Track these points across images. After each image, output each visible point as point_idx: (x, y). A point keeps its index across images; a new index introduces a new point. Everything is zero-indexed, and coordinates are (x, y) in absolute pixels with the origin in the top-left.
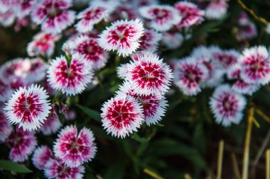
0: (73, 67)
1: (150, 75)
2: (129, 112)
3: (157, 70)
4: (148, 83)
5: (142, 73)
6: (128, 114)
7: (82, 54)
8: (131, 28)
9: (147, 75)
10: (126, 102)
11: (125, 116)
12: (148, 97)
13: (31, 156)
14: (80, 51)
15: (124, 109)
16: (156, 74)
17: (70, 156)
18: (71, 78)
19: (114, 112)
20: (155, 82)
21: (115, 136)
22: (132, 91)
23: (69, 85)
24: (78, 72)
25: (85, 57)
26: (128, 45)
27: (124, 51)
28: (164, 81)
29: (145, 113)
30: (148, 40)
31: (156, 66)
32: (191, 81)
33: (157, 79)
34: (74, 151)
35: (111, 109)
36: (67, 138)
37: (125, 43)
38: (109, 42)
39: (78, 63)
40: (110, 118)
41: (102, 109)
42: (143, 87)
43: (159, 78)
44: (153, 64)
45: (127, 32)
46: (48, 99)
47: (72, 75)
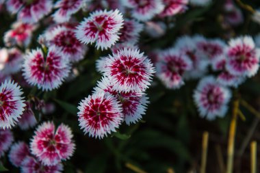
0: (50, 60)
1: (130, 71)
2: (108, 111)
3: (138, 64)
4: (127, 79)
5: (121, 68)
6: (106, 113)
7: (60, 46)
8: (110, 19)
9: (127, 70)
10: (104, 100)
11: (103, 115)
12: (128, 94)
13: (7, 153)
14: (57, 43)
15: (102, 107)
16: (137, 69)
17: (47, 154)
18: (48, 72)
19: (91, 111)
20: (135, 78)
21: (93, 136)
22: (111, 87)
23: (45, 80)
24: (54, 66)
25: (62, 50)
26: (107, 37)
27: (103, 45)
28: (144, 76)
29: (124, 112)
30: (129, 31)
31: (136, 61)
32: (174, 74)
33: (138, 75)
34: (52, 149)
35: (88, 107)
36: (44, 135)
37: (103, 36)
38: (87, 34)
39: (55, 56)
40: (87, 118)
41: (79, 108)
42: (122, 83)
43: (140, 74)
44: (133, 58)
45: (106, 24)
46: (22, 96)
47: (49, 69)
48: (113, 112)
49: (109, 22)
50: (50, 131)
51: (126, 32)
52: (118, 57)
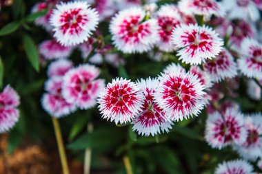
48: (130, 108)
49: (207, 45)
50: (91, 76)
51: (217, 66)
52: (184, 76)
